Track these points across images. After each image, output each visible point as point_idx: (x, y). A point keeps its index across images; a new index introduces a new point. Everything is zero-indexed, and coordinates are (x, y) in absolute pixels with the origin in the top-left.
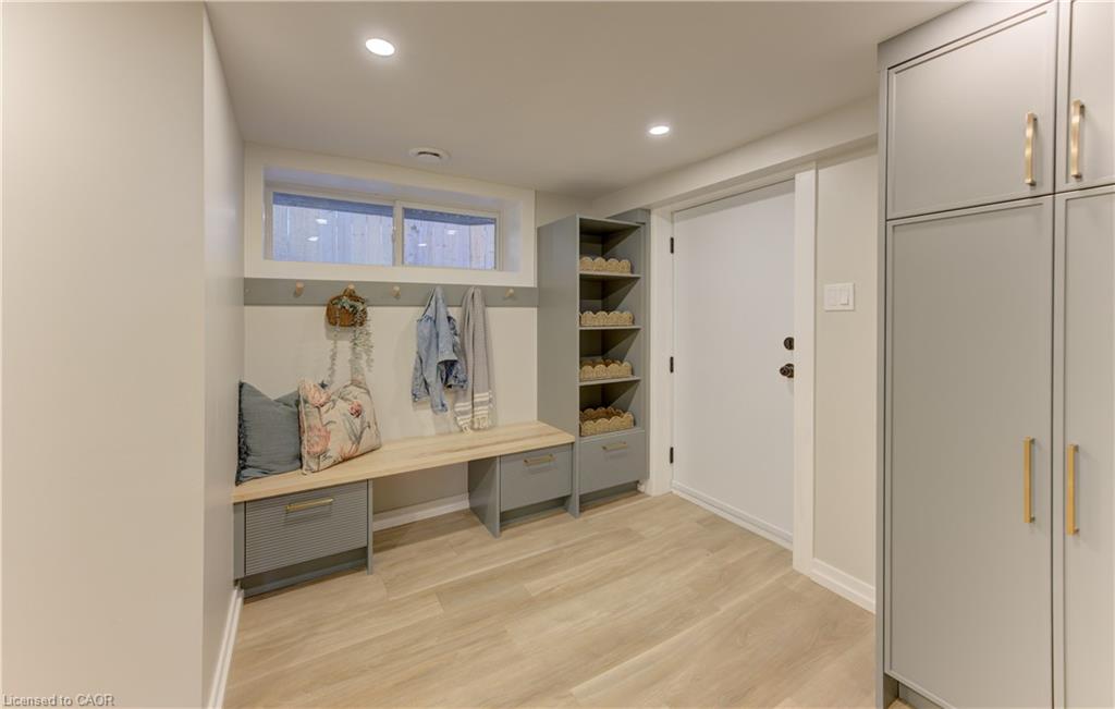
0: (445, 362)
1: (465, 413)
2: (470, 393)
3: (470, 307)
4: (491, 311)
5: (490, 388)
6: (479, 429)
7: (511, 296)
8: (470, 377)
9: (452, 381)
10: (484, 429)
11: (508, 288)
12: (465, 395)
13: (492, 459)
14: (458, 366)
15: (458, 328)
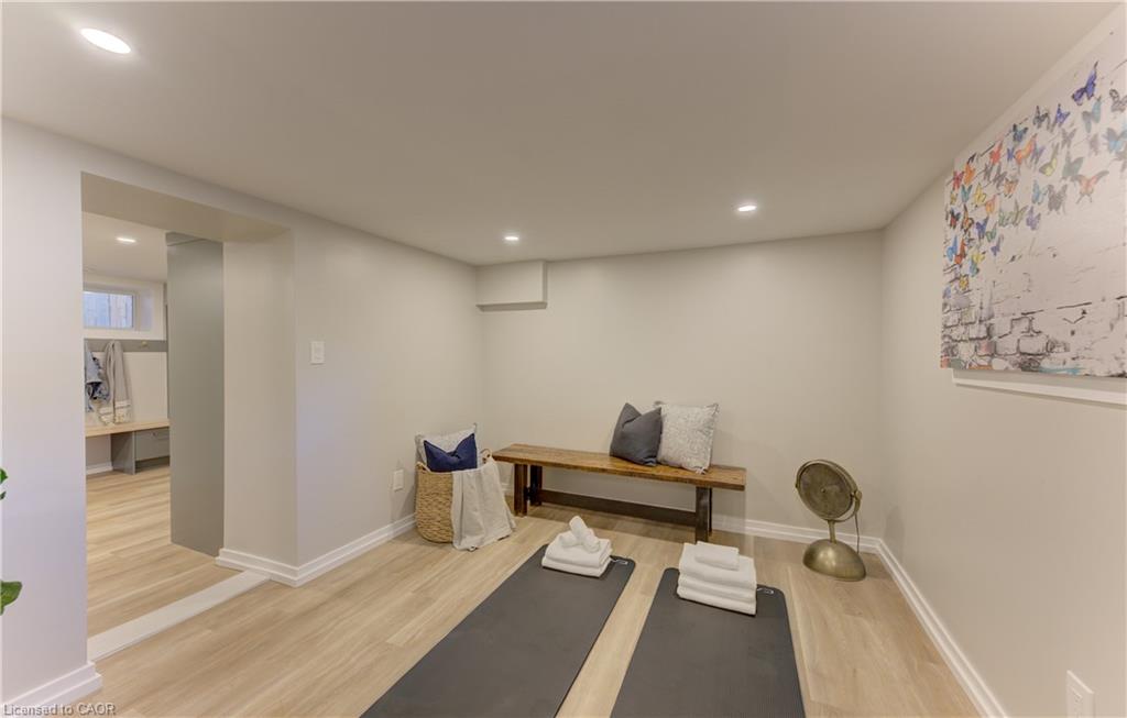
0: (92, 383)
1: (108, 414)
2: (111, 401)
3: (111, 352)
4: (127, 354)
5: (128, 398)
6: (119, 423)
7: (145, 346)
8: (112, 393)
9: (96, 395)
10: (125, 422)
11: (142, 341)
12: (108, 401)
13: (128, 434)
14: (102, 386)
15: (101, 365)
